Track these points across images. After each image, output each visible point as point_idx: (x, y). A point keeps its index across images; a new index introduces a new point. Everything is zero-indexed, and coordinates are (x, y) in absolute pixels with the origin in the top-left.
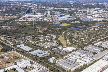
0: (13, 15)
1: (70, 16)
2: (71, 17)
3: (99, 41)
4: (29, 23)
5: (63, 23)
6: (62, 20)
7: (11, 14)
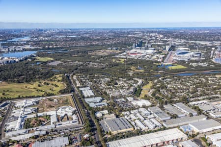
0: (116, 49)
1: (196, 54)
2: (199, 55)
3: (204, 99)
4: (124, 61)
5: (176, 64)
6: (177, 60)
7: (114, 48)
